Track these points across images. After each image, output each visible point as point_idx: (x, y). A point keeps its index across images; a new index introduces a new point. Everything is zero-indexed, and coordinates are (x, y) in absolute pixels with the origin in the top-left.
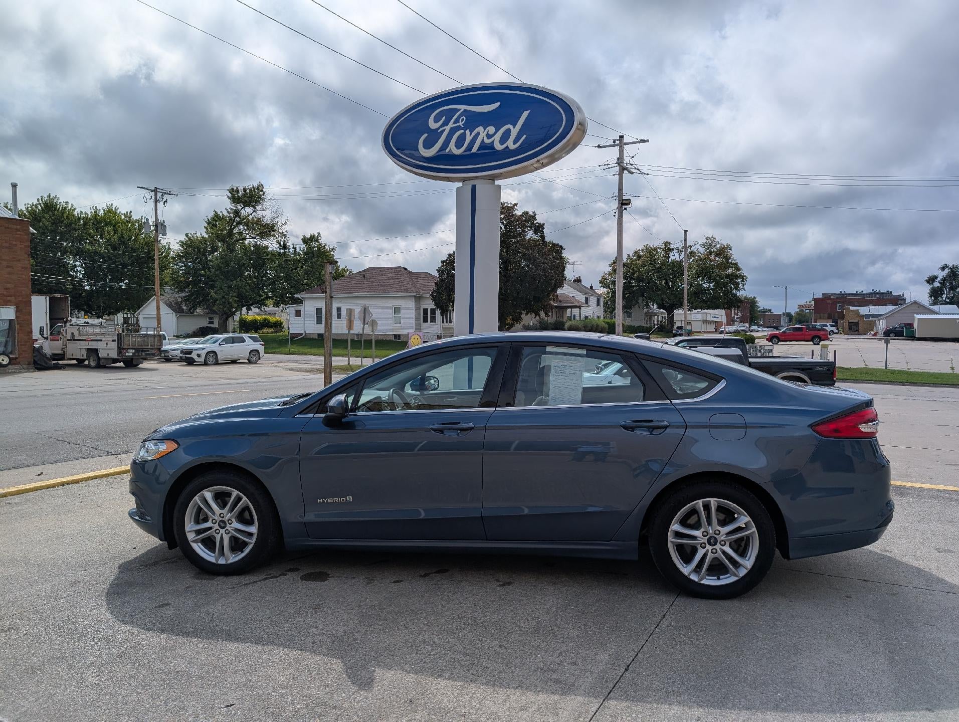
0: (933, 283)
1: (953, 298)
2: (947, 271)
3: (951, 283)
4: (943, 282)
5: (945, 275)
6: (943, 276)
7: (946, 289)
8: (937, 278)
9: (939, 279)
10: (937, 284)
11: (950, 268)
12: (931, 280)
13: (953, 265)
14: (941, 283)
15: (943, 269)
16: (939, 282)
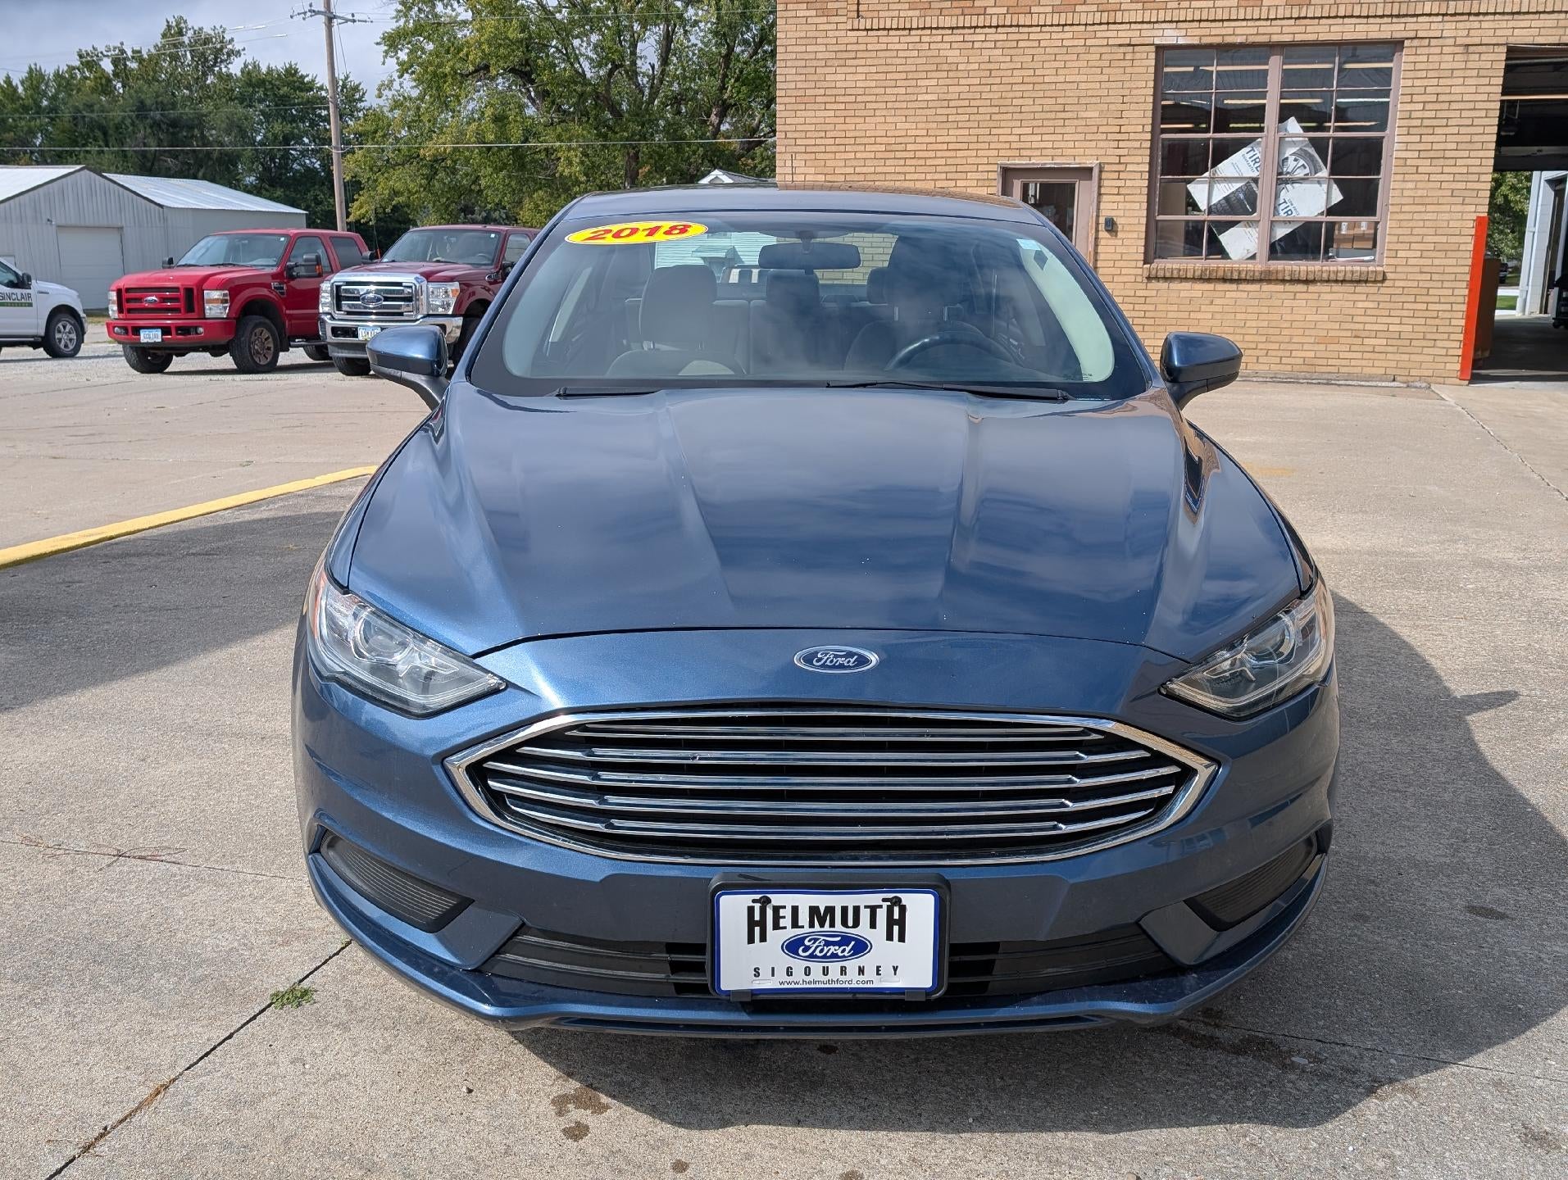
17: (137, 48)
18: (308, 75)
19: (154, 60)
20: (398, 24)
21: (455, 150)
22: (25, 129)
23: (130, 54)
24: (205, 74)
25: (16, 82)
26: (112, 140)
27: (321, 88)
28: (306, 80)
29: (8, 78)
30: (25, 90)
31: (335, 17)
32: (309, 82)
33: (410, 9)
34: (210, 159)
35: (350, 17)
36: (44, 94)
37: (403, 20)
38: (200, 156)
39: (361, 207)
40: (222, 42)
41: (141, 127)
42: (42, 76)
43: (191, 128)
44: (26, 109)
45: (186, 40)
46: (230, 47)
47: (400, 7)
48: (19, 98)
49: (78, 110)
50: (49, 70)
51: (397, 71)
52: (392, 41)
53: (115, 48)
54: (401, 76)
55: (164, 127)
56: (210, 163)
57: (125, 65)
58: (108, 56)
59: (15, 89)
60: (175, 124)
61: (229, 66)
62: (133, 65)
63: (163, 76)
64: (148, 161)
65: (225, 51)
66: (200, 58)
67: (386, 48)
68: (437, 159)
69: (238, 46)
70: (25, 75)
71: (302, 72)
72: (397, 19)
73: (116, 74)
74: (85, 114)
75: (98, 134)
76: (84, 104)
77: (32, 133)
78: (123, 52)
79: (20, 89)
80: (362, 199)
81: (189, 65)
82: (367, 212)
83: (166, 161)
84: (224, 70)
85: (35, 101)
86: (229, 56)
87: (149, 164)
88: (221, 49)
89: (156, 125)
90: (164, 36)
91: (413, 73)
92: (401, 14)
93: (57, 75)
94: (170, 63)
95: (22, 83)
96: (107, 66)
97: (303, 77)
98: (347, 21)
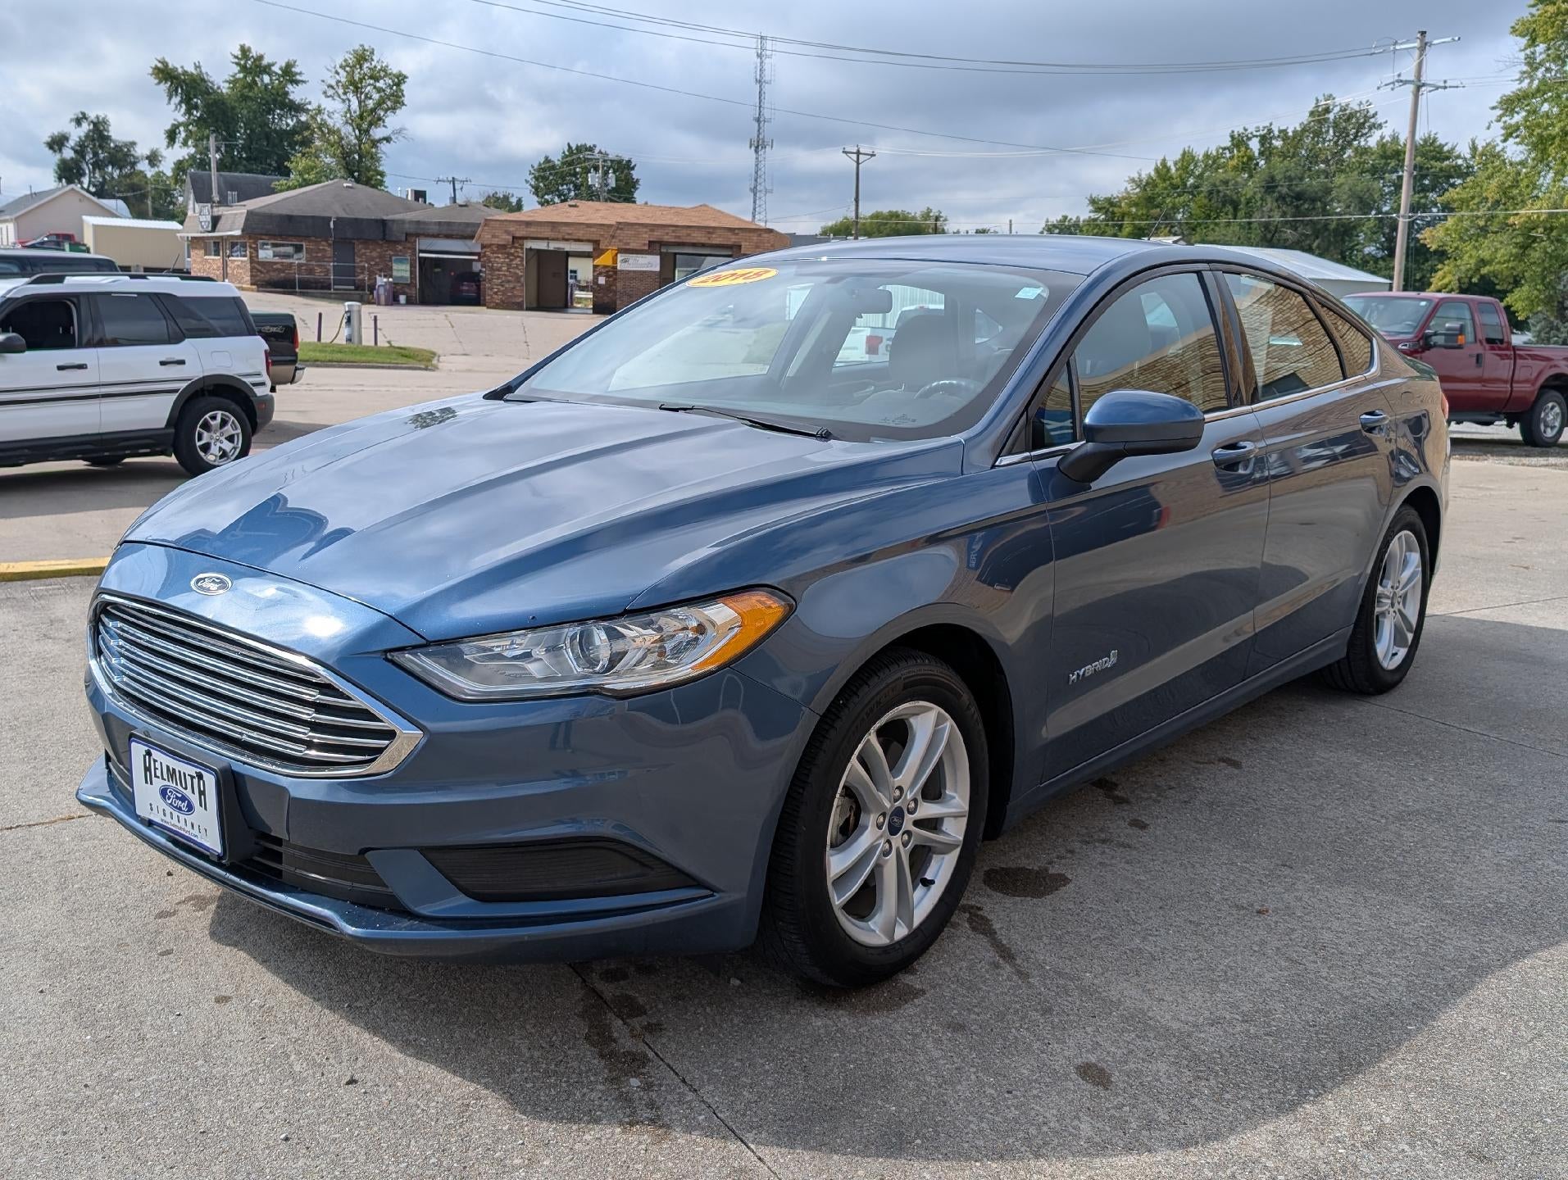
0: (60, 150)
1: (103, 184)
2: (86, 127)
3: (95, 154)
4: (80, 150)
5: (82, 134)
6: (80, 138)
7: (87, 165)
8: (67, 139)
9: (72, 143)
10: (68, 154)
11: (92, 122)
12: (57, 143)
13: (97, 117)
14: (76, 152)
15: (78, 122)
16: (72, 148)
17: (1282, 128)
18: (1446, 144)
19: (1299, 136)
20: (1519, 86)
21: (1551, 215)
22: (1170, 205)
23: (1276, 133)
24: (1343, 149)
25: (1170, 164)
26: (1241, 214)
27: (1458, 157)
28: (1446, 149)
29: (1164, 160)
30: (1177, 170)
31: (1424, 85)
32: (1448, 151)
33: (1537, 69)
34: (1327, 229)
35: (1442, 84)
36: (1192, 173)
37: (1527, 81)
38: (1319, 226)
39: (1444, 278)
40: (1365, 116)
41: (1269, 200)
42: (1193, 158)
43: (1313, 200)
44: (1175, 187)
45: (1331, 116)
46: (1372, 120)
47: (1525, 68)
48: (1171, 178)
49: (1214, 185)
50: (1199, 153)
51: (1503, 135)
52: (1509, 104)
53: (1264, 127)
54: (1505, 141)
55: (1288, 200)
56: (1326, 234)
57: (1271, 144)
58: (1257, 136)
59: (1169, 170)
60: (1299, 196)
61: (1369, 139)
62: (1278, 143)
63: (1303, 152)
64: (1270, 232)
65: (1367, 125)
66: (1341, 132)
67: (1501, 112)
68: (1530, 226)
69: (1380, 119)
70: (1178, 157)
71: (1441, 141)
72: (1521, 80)
73: (1261, 153)
74: (1220, 188)
75: (1229, 208)
76: (1221, 181)
77: (1175, 209)
78: (1270, 131)
79: (1173, 170)
80: (1446, 268)
81: (1330, 141)
82: (1450, 282)
83: (1286, 232)
84: (1363, 143)
85: (1182, 179)
86: (1370, 128)
87: (1269, 236)
88: (1364, 123)
89: (1282, 198)
90: (1312, 114)
91: (1517, 137)
92: (1526, 75)
93: (1207, 156)
94: (1313, 139)
95: (1175, 164)
96: (1255, 145)
97: (1442, 146)
98: (1437, 88)
